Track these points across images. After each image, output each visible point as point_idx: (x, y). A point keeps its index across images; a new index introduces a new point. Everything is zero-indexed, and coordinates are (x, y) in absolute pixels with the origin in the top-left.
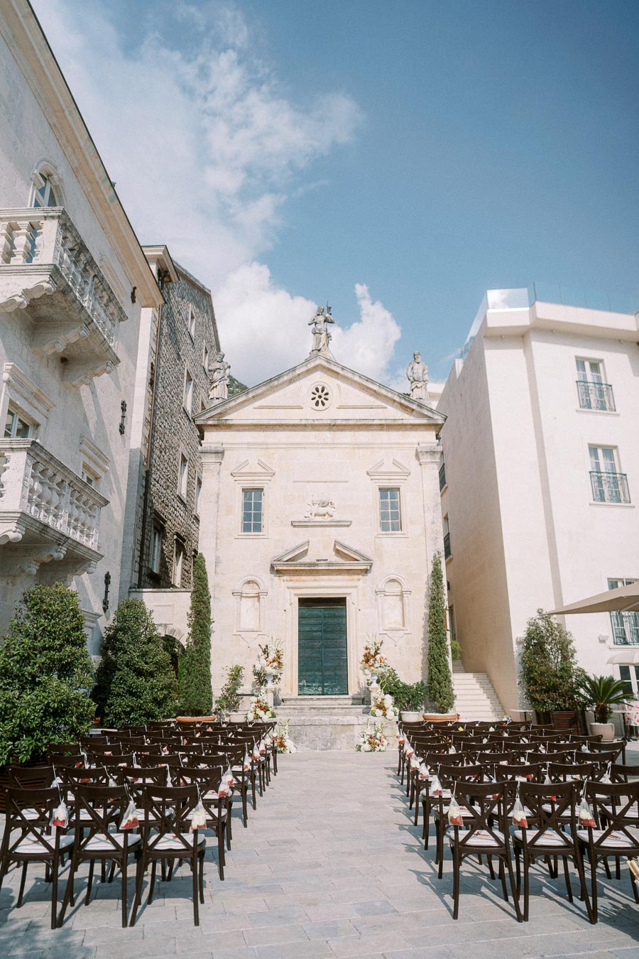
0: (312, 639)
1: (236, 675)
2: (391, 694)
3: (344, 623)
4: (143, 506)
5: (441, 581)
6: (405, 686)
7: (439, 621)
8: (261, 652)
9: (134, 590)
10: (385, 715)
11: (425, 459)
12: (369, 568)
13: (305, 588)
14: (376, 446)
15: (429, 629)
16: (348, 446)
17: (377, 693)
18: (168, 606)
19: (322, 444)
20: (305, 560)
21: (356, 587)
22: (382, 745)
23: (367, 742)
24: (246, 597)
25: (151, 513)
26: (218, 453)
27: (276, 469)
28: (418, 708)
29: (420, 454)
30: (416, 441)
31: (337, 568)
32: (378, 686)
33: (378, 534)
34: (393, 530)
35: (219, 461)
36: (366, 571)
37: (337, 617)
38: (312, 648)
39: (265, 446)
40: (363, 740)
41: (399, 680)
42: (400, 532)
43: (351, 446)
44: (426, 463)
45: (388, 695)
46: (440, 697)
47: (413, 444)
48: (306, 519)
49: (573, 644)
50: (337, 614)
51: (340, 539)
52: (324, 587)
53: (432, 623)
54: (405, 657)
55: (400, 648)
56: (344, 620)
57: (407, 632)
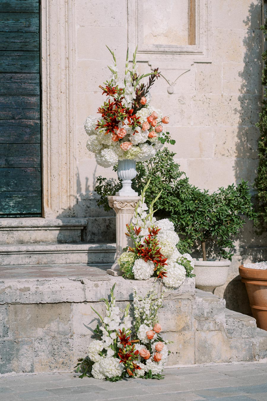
3: (34, 28)
6: (197, 197)
10: (158, 275)
22: (156, 360)
23: (111, 352)
28: (227, 249)
37: (14, 12)
40: (97, 346)
41: (185, 181)
54: (192, 124)
55: (181, 101)
56: (35, 21)
57: (199, 58)
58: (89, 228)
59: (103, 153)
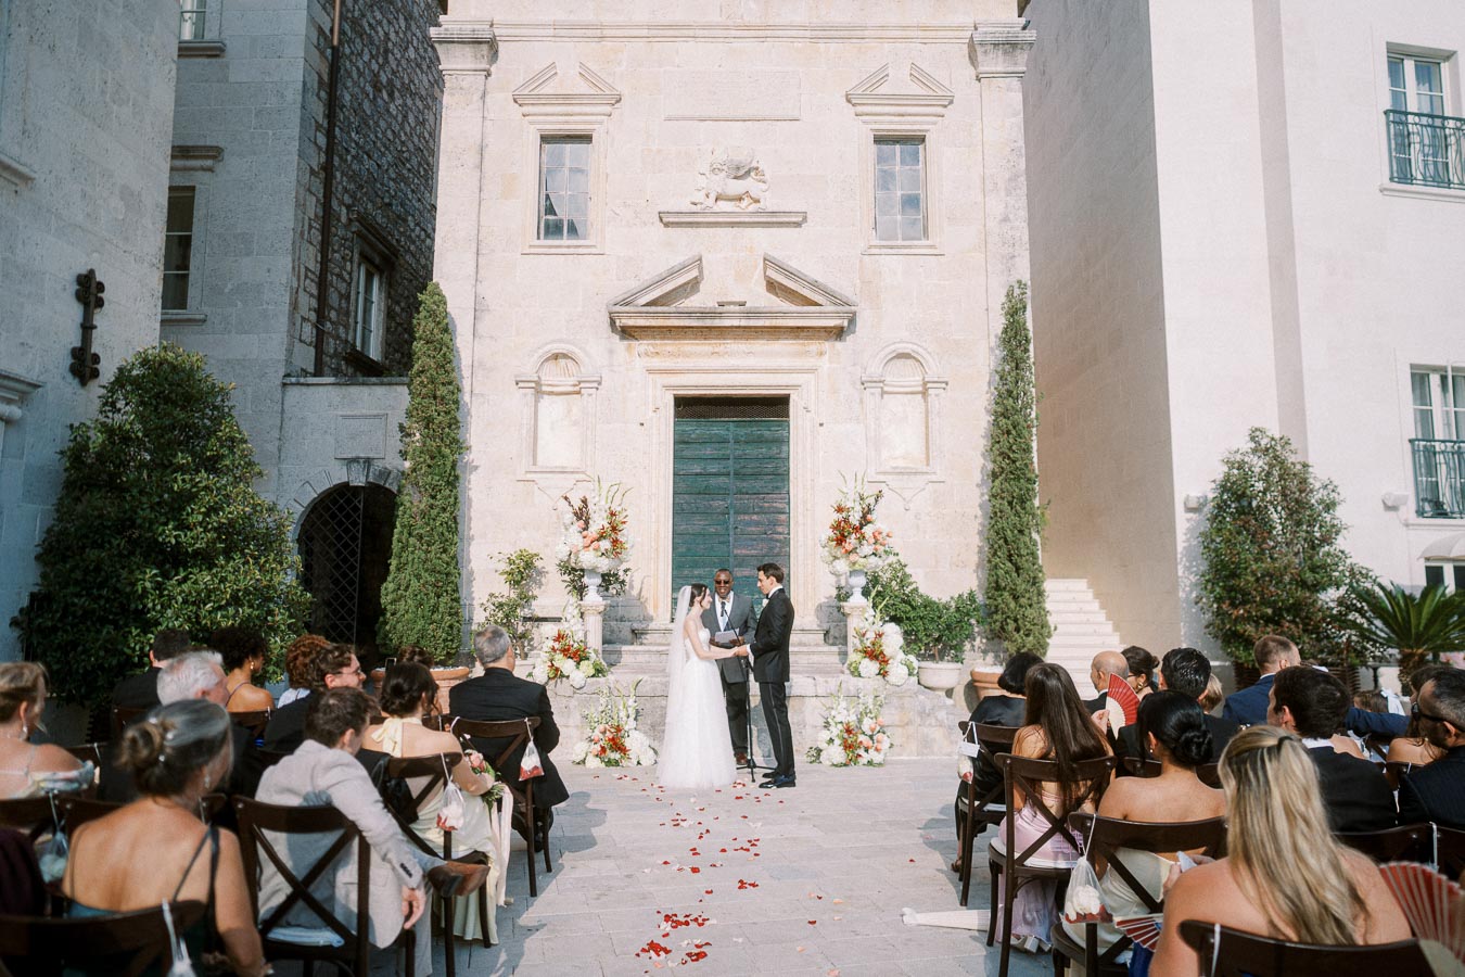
0: (706, 492)
1: (523, 572)
2: (894, 619)
3: (783, 455)
4: (321, 196)
5: (1026, 350)
6: (928, 604)
7: (1020, 449)
8: (569, 517)
9: (293, 380)
11: (994, 63)
12: (846, 324)
13: (689, 371)
14: (867, 33)
15: (990, 466)
16: (801, 33)
17: (862, 616)
18: (375, 416)
19: (738, 28)
20: (694, 302)
21: (812, 370)
24: (551, 393)
25: (350, 220)
26: (480, 43)
27: (622, 88)
28: (959, 653)
29: (979, 50)
30: (969, 21)
31: (768, 323)
32: (866, 603)
33: (870, 247)
34: (903, 240)
35: (484, 66)
36: (839, 333)
37: (766, 442)
38: (706, 513)
39: (598, 33)
40: (826, 734)
41: (916, 589)
42: (924, 242)
43: (808, 34)
44: (993, 76)
45: (893, 624)
46: (1018, 630)
47: (961, 28)
48: (694, 208)
49: (1339, 512)
50: (767, 433)
51: (778, 255)
52: (736, 370)
53: (1001, 454)
54: (927, 537)
55: (917, 516)
56: (785, 448)
57: (934, 478)
58: (832, 632)
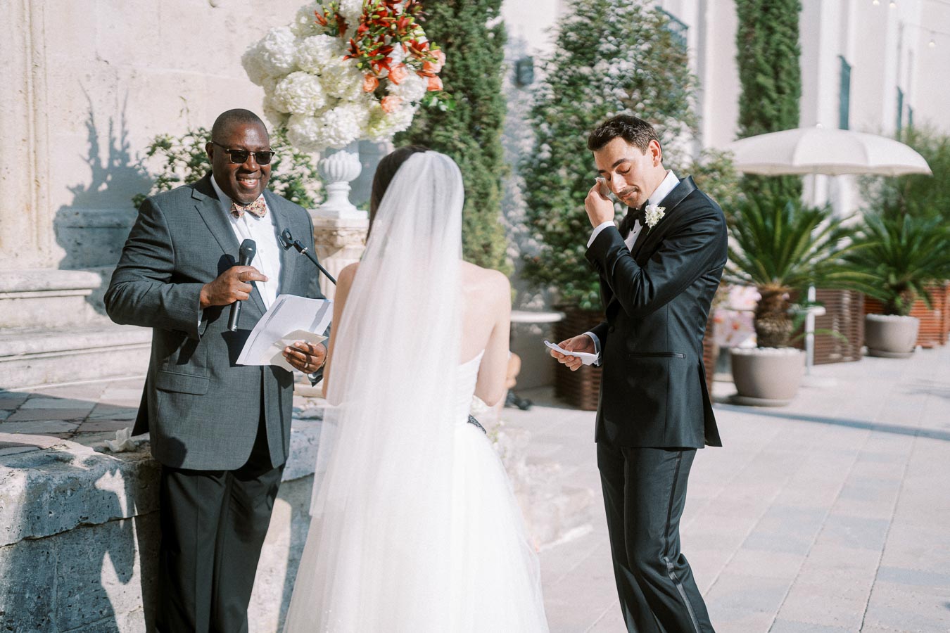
59: (330, 116)
